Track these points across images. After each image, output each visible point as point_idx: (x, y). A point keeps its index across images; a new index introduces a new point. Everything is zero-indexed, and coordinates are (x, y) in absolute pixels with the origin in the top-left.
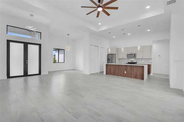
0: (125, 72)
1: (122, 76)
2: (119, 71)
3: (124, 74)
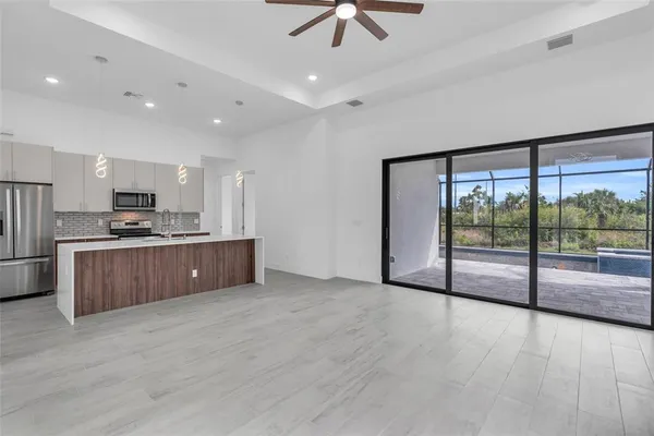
0: (195, 273)
1: (182, 295)
2: (164, 278)
3: (191, 282)
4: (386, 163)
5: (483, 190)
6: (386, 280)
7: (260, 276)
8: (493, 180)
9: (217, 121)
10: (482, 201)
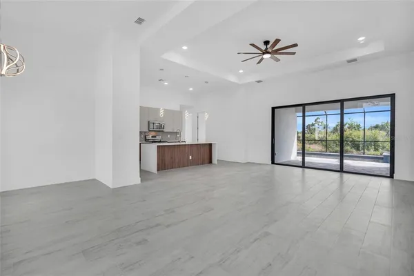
0: (190, 157)
1: (186, 166)
2: (180, 158)
3: (189, 161)
4: (273, 109)
5: (320, 120)
6: (273, 162)
7: (215, 161)
8: (326, 115)
9: (191, 89)
10: (321, 127)
